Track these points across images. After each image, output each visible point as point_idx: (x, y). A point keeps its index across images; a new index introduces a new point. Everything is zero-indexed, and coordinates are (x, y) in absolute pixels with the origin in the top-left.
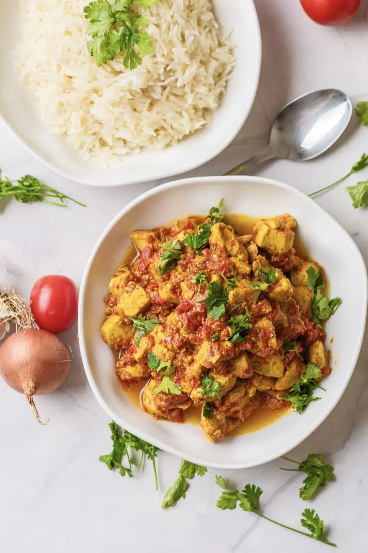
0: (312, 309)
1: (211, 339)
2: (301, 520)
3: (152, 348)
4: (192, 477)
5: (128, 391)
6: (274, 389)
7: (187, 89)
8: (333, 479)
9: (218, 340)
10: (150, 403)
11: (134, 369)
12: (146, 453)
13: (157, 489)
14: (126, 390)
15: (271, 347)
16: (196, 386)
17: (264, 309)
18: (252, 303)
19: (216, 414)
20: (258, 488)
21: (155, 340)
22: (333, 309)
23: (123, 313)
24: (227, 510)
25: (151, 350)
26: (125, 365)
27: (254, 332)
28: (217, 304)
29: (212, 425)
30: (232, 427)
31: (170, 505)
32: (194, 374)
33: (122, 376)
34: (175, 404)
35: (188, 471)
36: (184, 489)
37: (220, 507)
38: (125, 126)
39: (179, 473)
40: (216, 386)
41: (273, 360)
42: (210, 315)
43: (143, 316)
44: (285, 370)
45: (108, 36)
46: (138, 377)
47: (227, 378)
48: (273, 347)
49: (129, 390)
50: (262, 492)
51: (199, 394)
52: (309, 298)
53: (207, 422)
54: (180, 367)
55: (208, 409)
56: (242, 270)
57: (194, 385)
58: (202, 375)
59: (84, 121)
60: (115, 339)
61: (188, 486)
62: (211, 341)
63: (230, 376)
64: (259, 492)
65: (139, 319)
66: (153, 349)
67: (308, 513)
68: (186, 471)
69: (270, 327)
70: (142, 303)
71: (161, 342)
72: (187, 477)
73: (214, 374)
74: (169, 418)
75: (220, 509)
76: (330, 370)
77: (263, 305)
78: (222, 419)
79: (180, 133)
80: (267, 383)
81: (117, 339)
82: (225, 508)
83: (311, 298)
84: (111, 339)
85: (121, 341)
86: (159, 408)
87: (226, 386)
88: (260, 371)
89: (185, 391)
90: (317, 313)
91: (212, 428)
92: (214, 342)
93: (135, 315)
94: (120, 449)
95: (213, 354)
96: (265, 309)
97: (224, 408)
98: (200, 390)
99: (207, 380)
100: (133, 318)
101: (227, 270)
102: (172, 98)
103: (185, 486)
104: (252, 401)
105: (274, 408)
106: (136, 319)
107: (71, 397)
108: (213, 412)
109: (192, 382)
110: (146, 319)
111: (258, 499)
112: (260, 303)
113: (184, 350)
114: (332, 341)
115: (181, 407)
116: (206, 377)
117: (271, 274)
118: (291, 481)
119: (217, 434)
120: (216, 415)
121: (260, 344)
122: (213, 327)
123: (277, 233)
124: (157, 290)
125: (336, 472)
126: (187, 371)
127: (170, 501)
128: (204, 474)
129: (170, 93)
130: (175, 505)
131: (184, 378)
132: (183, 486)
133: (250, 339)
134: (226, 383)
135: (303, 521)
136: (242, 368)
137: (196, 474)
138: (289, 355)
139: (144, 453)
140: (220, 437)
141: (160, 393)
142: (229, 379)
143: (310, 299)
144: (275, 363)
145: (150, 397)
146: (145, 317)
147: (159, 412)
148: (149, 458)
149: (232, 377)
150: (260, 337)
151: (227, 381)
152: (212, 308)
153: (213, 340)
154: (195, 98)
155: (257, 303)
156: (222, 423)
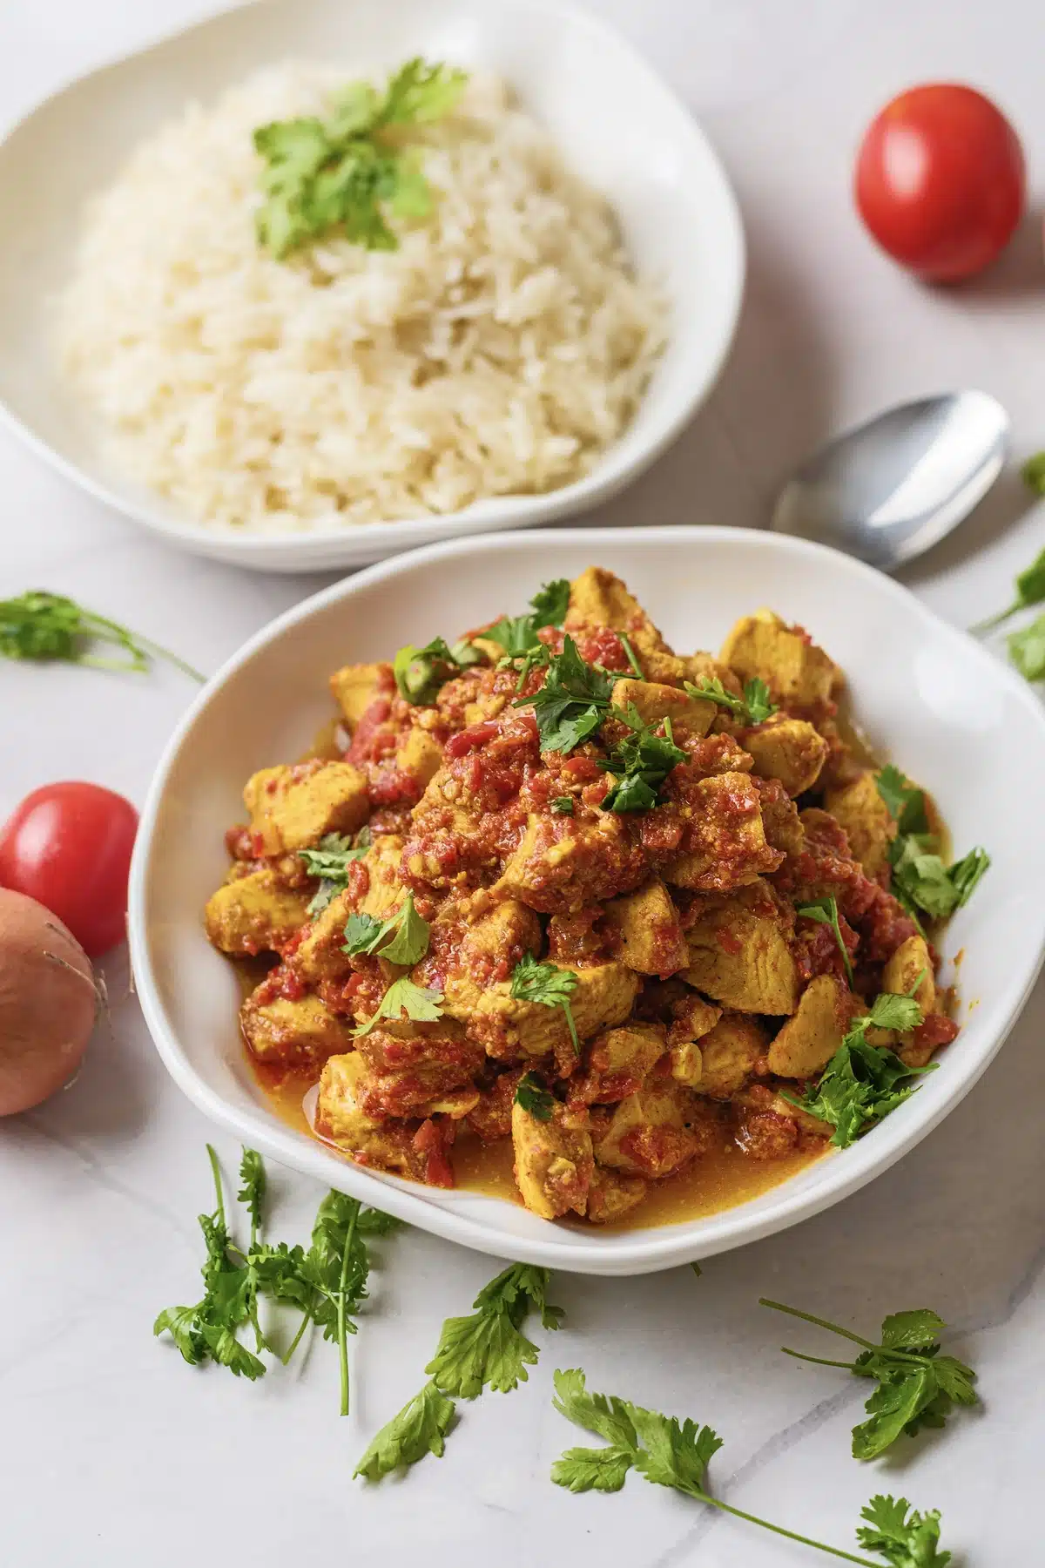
0: (894, 874)
1: (548, 807)
2: (859, 1531)
3: (360, 901)
4: (474, 1393)
5: (274, 1093)
6: (762, 1070)
7: (528, 345)
8: (973, 1405)
9: (570, 812)
10: (341, 1095)
11: (302, 1009)
12: (317, 1323)
13: (345, 1411)
14: (268, 1087)
15: (747, 844)
16: (494, 973)
17: (726, 756)
18: (687, 737)
19: (559, 1111)
20: (707, 1429)
21: (373, 875)
22: (962, 891)
23: (280, 837)
24: (593, 1494)
25: (355, 908)
26: (271, 997)
27: (691, 792)
28: (572, 713)
29: (545, 1139)
30: (616, 1200)
31: (388, 1468)
32: (488, 947)
33: (258, 1038)
34: (423, 1090)
35: (458, 1372)
36: (441, 1423)
37: (566, 1483)
38: (340, 418)
39: (428, 1372)
40: (560, 982)
41: (756, 935)
42: (550, 746)
43: (341, 838)
44: (801, 987)
45: (309, 184)
46: (310, 1037)
47: (602, 968)
48: (754, 847)
49: (277, 1088)
50: (719, 1443)
51: (501, 999)
52: (881, 835)
53: (529, 1125)
54: (445, 926)
55: (536, 1090)
56: (661, 665)
57: (488, 974)
58: (517, 949)
59: (226, 427)
60: (246, 915)
61: (454, 1421)
62: (549, 813)
63: (613, 966)
64: (710, 1443)
65: (331, 850)
66: (364, 903)
67: (885, 1510)
68: (451, 1369)
69: (742, 787)
70: (342, 791)
71: (390, 876)
72: (455, 1392)
73: (559, 961)
74: (403, 1160)
75: (566, 1493)
76: (955, 1031)
77: (720, 744)
78: (580, 1135)
79: (502, 471)
80: (740, 1047)
81: (253, 917)
82: (585, 1487)
83: (887, 837)
84: (232, 915)
85: (266, 925)
86: (371, 1107)
87: (594, 991)
88: (712, 981)
89: (457, 1010)
90: (909, 889)
91: (544, 1147)
92: (560, 815)
93: (318, 832)
94: (229, 1304)
95: (550, 838)
96: (731, 754)
97: (590, 1091)
98: (507, 987)
99: (532, 969)
100: (309, 848)
101: (613, 657)
102: (481, 364)
103: (445, 1414)
104: (688, 1125)
105: (764, 1156)
106: (320, 849)
107: (88, 1158)
108: (550, 1105)
109: (482, 964)
110: (349, 848)
111: (705, 1463)
112: (714, 738)
113: (462, 875)
114: (957, 961)
115: (446, 1107)
116: (531, 962)
117: (754, 696)
118: (822, 1412)
119: (561, 1172)
120: (562, 1114)
121: (710, 832)
122: (560, 783)
123: (777, 634)
124: (392, 756)
125: (983, 1387)
126: (469, 936)
127: (387, 1453)
128: (516, 1386)
129: (478, 351)
130: (404, 1475)
131: (456, 960)
132: (437, 1413)
133: (676, 814)
134: (596, 982)
135: (863, 1532)
136: (648, 917)
137: (487, 1387)
138: (809, 936)
139: (311, 1320)
140: (570, 1186)
141: (373, 1030)
142: (608, 970)
143: (886, 840)
144: (763, 947)
145: (344, 1076)
146: (347, 840)
147: (368, 1124)
148: (326, 1337)
149: (619, 972)
150: (710, 811)
151: (600, 974)
152: (558, 727)
153: (554, 809)
154: (548, 376)
155: (707, 736)
156: (581, 1152)
